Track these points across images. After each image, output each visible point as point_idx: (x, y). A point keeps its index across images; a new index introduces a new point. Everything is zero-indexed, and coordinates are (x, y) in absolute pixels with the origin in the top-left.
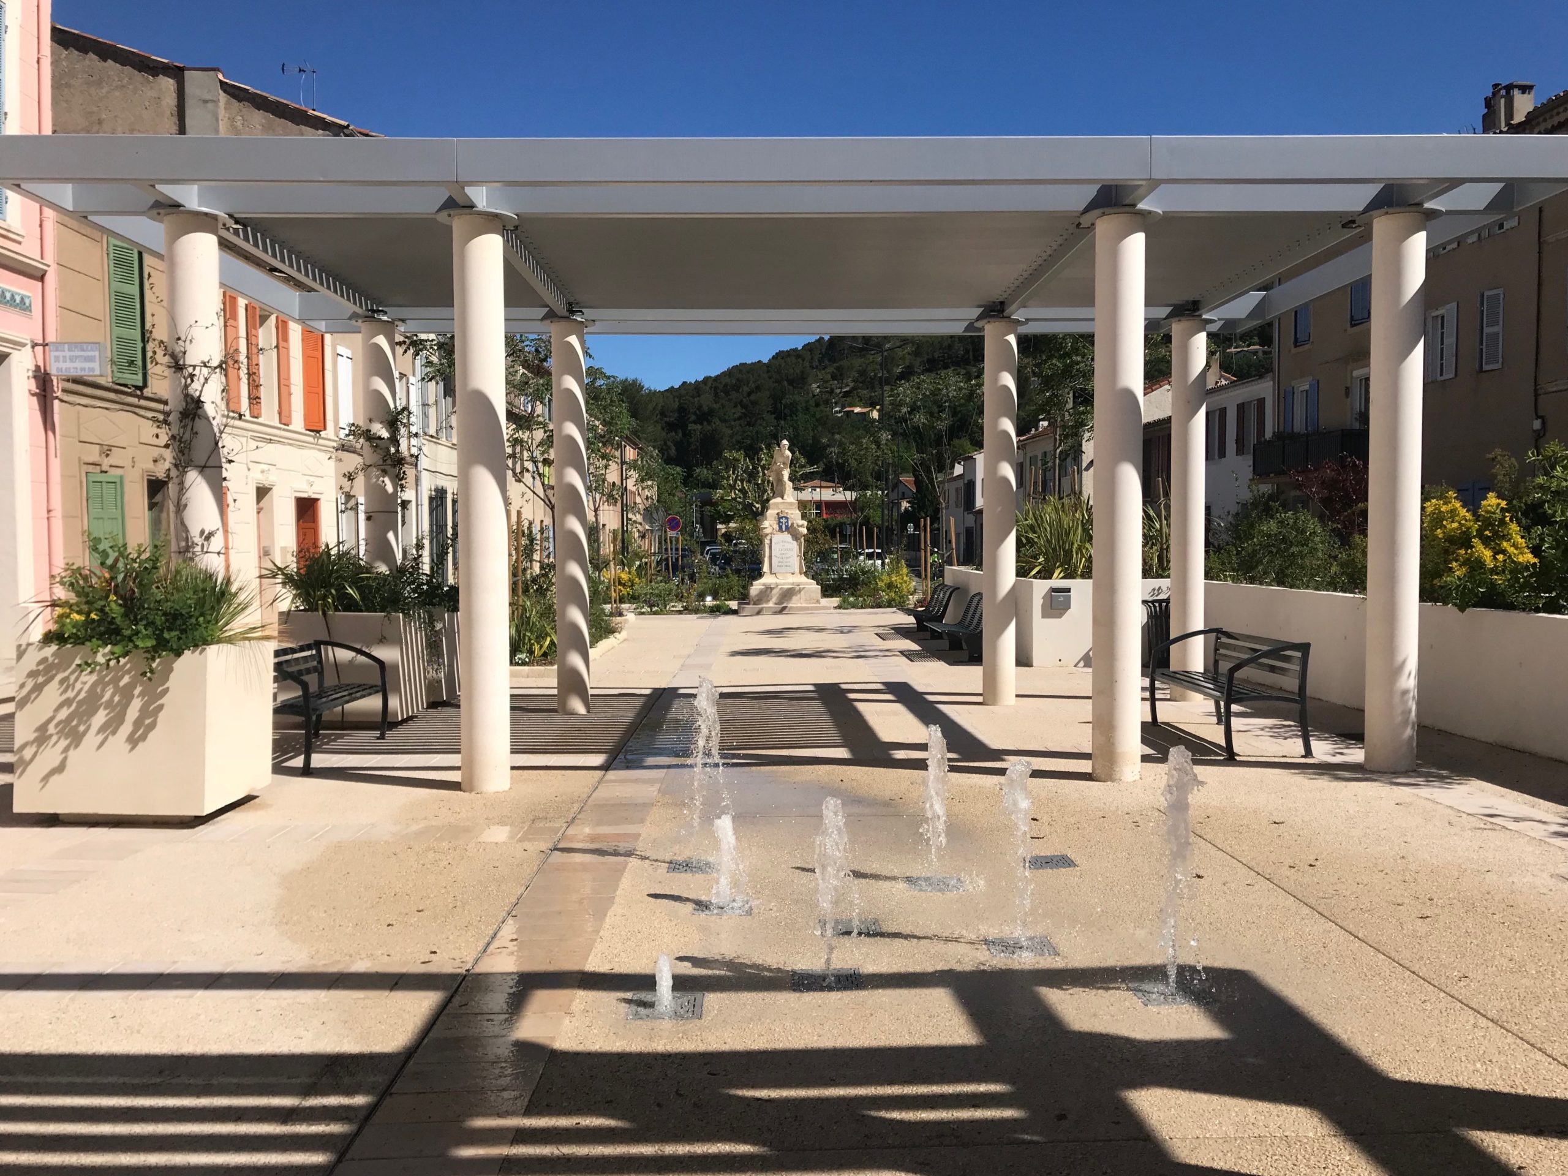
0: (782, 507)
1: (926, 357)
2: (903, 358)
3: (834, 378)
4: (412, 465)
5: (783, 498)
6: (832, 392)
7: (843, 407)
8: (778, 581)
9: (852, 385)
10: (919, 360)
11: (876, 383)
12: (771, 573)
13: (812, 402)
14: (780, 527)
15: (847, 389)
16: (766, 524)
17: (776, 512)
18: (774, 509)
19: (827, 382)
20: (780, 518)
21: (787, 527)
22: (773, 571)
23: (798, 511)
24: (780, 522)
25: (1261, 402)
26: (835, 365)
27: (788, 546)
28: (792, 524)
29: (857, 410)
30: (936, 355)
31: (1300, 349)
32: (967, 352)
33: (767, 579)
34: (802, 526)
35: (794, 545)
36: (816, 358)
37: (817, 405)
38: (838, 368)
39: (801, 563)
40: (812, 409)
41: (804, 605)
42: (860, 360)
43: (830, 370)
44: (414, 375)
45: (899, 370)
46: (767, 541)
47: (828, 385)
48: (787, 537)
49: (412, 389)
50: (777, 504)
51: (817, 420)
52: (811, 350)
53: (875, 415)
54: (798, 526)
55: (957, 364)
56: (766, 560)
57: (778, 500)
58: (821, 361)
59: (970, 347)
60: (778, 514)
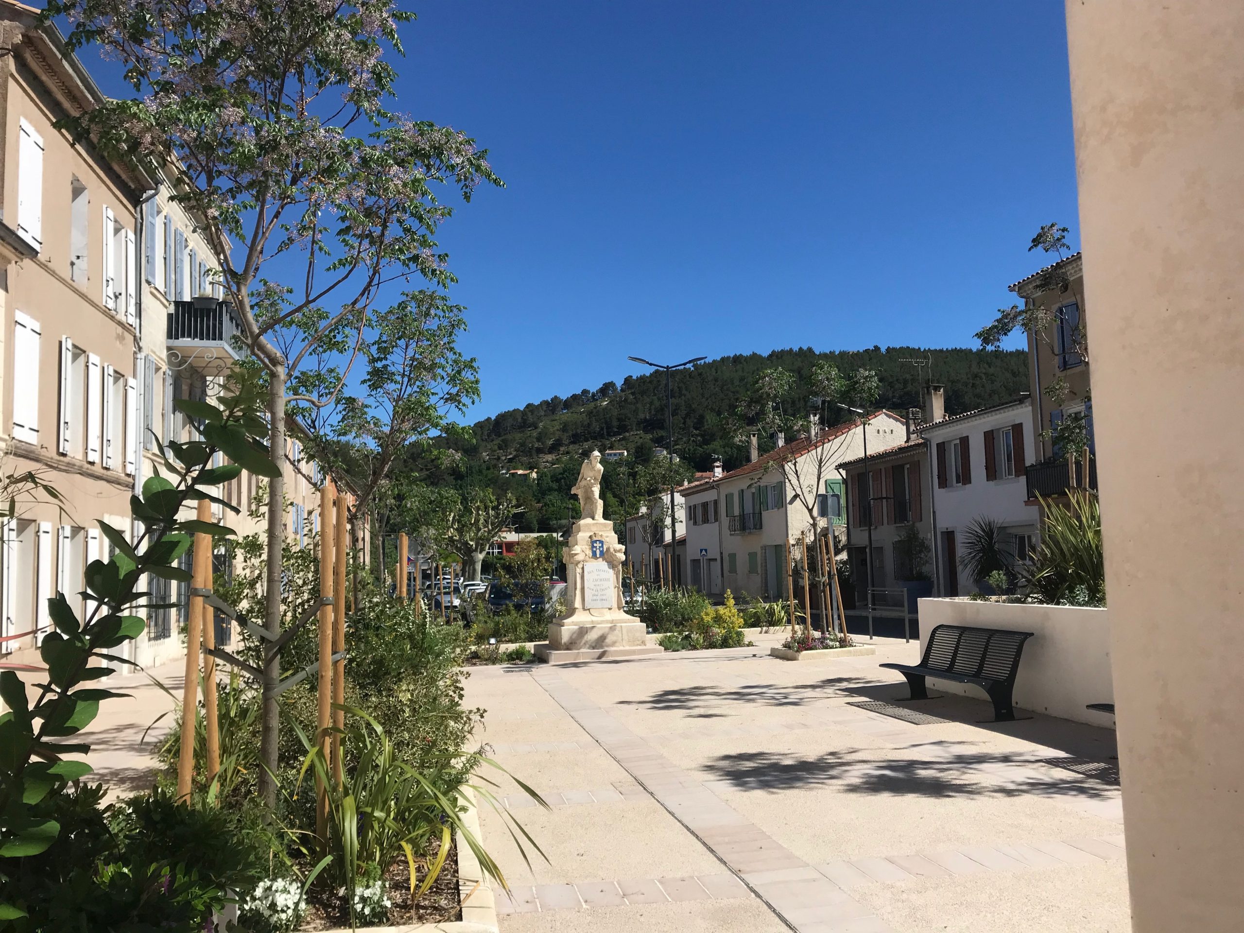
0: (594, 529)
1: (571, 433)
2: (554, 434)
3: (500, 448)
4: (127, 486)
5: (593, 519)
6: (499, 458)
7: (508, 470)
8: (594, 619)
9: (514, 453)
10: (566, 434)
11: (534, 452)
12: (584, 609)
13: (484, 466)
14: (594, 554)
15: (511, 456)
16: (577, 549)
17: (589, 534)
18: (585, 531)
19: (495, 451)
20: (593, 542)
21: (602, 552)
22: (587, 606)
23: (613, 534)
24: (593, 547)
25: (1018, 429)
26: (500, 439)
27: (603, 575)
28: (608, 549)
29: (520, 472)
30: (579, 431)
31: (1069, 372)
32: (602, 429)
33: (579, 618)
34: (620, 551)
35: (610, 575)
36: (486, 433)
37: (488, 469)
38: (503, 441)
39: (619, 595)
40: (484, 472)
41: (627, 648)
42: (520, 435)
43: (497, 442)
44: (135, 376)
45: (551, 442)
46: (579, 570)
47: (495, 453)
48: (602, 564)
49: (132, 395)
50: (587, 525)
51: (489, 480)
52: (481, 427)
53: (534, 475)
54: (615, 551)
55: (595, 438)
56: (578, 592)
57: (589, 521)
58: (489, 435)
59: (604, 425)
60: (590, 537)
